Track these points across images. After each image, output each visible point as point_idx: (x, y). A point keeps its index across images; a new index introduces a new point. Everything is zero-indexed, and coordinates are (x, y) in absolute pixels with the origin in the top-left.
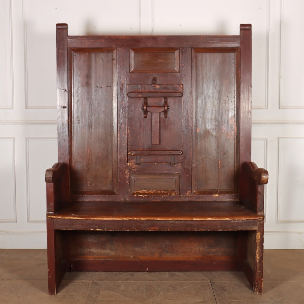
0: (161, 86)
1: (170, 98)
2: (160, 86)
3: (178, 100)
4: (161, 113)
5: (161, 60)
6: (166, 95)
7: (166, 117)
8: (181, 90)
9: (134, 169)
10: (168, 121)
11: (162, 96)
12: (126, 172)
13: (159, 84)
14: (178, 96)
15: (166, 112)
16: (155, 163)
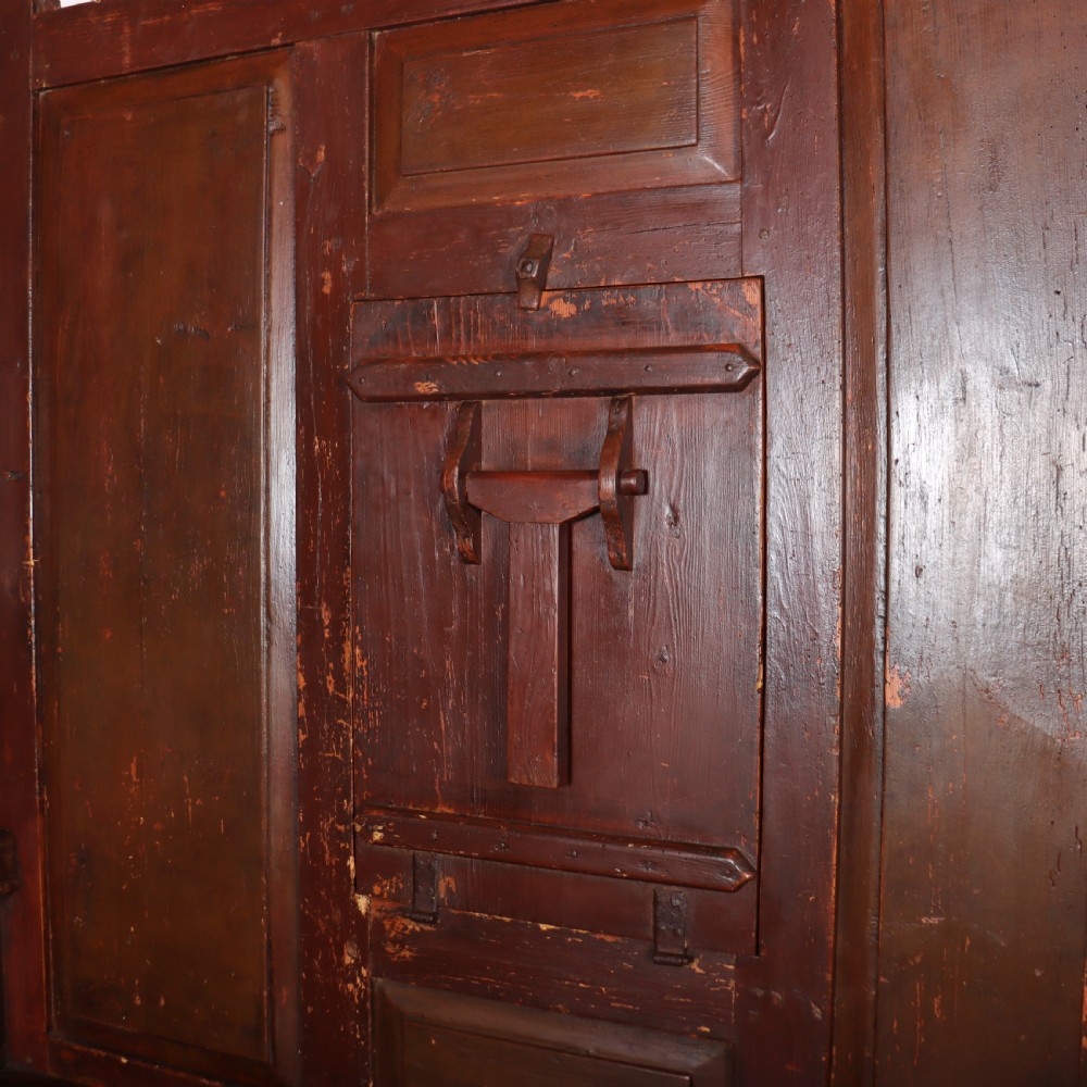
0: (587, 305)
1: (659, 399)
2: (578, 303)
3: (724, 416)
4: (576, 527)
5: (591, 93)
6: (624, 373)
7: (624, 566)
8: (744, 329)
9: (394, 942)
10: (638, 594)
11: (591, 382)
12: (348, 960)
13: (571, 291)
14: (717, 380)
15: (618, 518)
16: (544, 927)
